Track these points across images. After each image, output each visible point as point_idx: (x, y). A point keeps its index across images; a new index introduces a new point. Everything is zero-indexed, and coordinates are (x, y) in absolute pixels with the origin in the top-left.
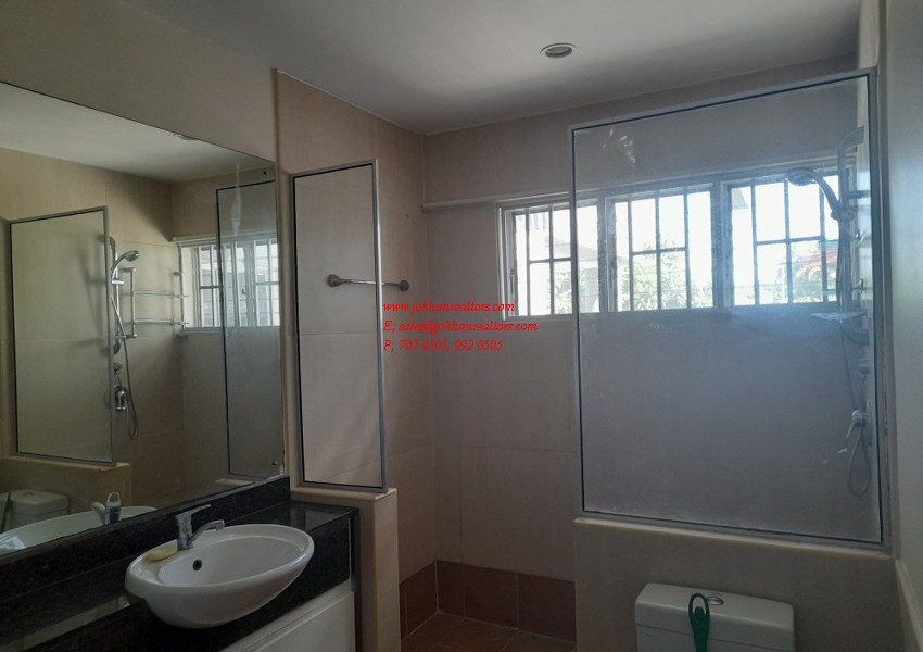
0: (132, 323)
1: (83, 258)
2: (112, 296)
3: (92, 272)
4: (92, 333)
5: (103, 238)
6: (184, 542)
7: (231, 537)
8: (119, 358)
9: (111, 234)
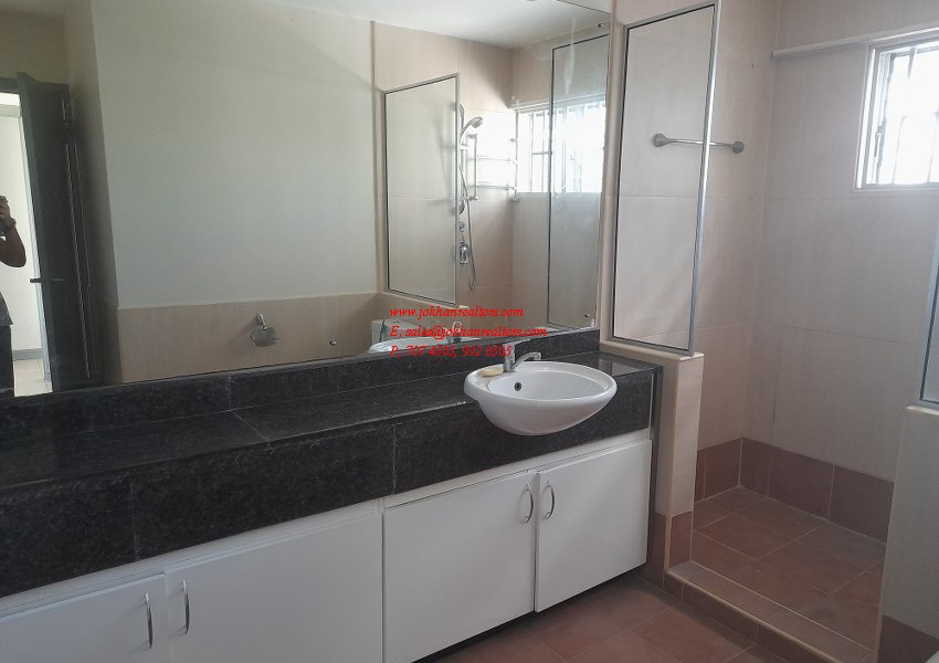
0: (475, 186)
1: (438, 124)
2: (459, 162)
3: (445, 139)
4: (443, 195)
5: (455, 106)
6: (508, 366)
7: (546, 370)
8: (463, 217)
9: (461, 102)
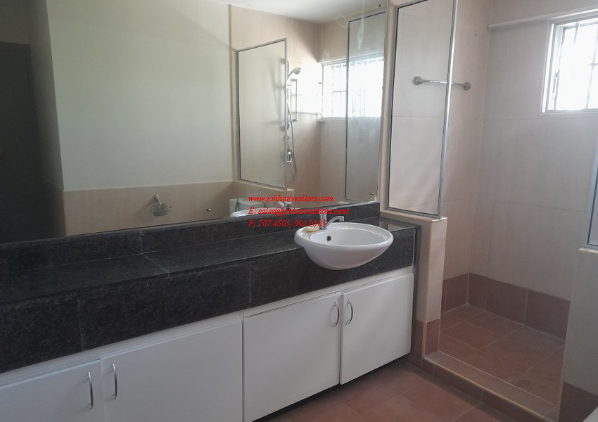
0: (296, 112)
1: (272, 72)
3: (277, 81)
5: (284, 61)
6: (323, 225)
8: (289, 132)
9: (289, 59)
